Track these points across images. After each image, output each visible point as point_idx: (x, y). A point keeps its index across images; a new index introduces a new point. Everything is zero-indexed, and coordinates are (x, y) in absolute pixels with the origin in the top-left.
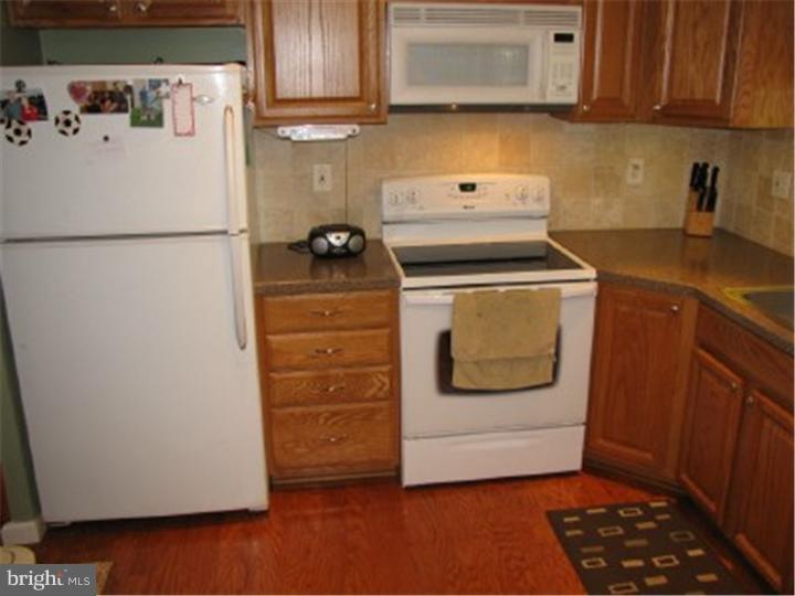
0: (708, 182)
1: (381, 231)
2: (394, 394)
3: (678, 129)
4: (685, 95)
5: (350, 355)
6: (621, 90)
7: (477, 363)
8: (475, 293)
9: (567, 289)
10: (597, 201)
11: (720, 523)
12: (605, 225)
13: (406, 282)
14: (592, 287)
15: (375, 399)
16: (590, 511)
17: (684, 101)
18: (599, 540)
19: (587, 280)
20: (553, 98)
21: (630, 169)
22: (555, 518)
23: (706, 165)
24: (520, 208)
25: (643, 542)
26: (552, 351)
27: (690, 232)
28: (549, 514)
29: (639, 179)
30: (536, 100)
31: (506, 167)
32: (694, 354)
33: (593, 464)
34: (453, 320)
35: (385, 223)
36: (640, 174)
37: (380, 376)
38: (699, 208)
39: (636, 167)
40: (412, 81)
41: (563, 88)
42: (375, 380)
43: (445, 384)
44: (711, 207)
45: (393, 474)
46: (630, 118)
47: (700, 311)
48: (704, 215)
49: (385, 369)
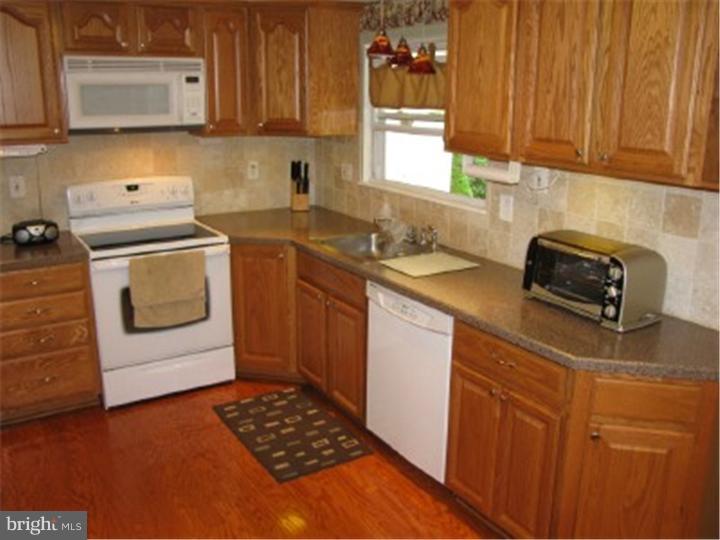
0: (303, 174)
1: (69, 225)
2: (92, 340)
3: (280, 138)
4: (277, 116)
5: (56, 313)
6: (235, 114)
7: (151, 307)
8: (144, 259)
9: (208, 251)
10: (228, 193)
11: (324, 389)
12: (235, 209)
13: (93, 254)
14: (226, 248)
15: (78, 344)
16: (243, 402)
17: (278, 119)
18: (250, 416)
19: (222, 244)
20: (188, 121)
21: (249, 169)
22: (219, 410)
23: (300, 163)
24: (172, 200)
25: (279, 412)
26: (203, 293)
27: (295, 208)
28: (215, 408)
29: (256, 176)
30: (176, 122)
31: (160, 171)
32: (298, 285)
33: (243, 376)
34: (131, 279)
35: (71, 218)
36: (257, 171)
37: (80, 327)
38: (298, 192)
39: (253, 167)
40: (86, 112)
41: (194, 114)
42: (77, 331)
43: (130, 326)
44: (306, 190)
45: (97, 403)
46: (243, 133)
47: (298, 255)
48: (302, 196)
49: (83, 321)
